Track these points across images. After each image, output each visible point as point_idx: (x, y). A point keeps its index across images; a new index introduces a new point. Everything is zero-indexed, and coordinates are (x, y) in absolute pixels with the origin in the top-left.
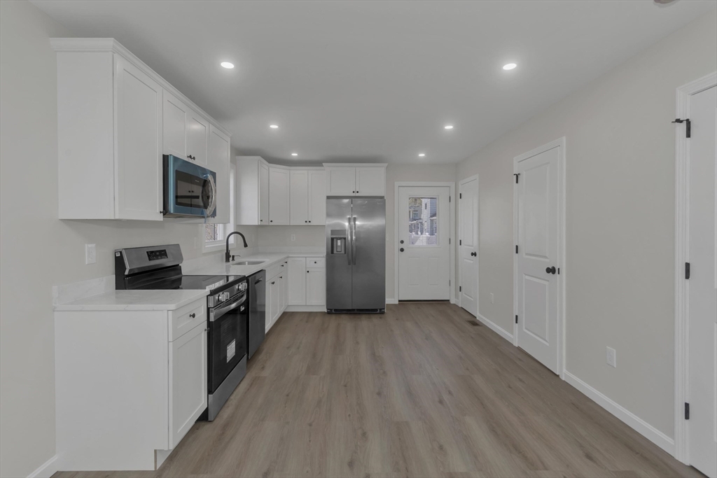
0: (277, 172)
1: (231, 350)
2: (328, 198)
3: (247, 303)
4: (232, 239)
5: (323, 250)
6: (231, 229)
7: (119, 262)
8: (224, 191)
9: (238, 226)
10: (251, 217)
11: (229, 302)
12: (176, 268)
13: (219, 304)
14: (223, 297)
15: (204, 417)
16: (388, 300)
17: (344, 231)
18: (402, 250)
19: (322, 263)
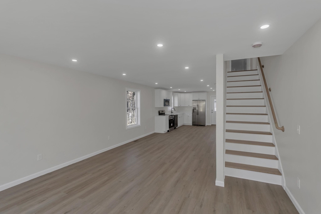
0: (182, 95)
1: (172, 125)
2: (193, 100)
3: (174, 119)
4: (173, 109)
5: (191, 112)
6: (172, 107)
7: (159, 112)
8: (172, 101)
9: (174, 107)
10: (176, 105)
11: (171, 118)
12: (164, 113)
13: (170, 117)
14: (171, 117)
15: (168, 131)
16: (206, 124)
17: (196, 108)
18: (212, 112)
19: (191, 115)
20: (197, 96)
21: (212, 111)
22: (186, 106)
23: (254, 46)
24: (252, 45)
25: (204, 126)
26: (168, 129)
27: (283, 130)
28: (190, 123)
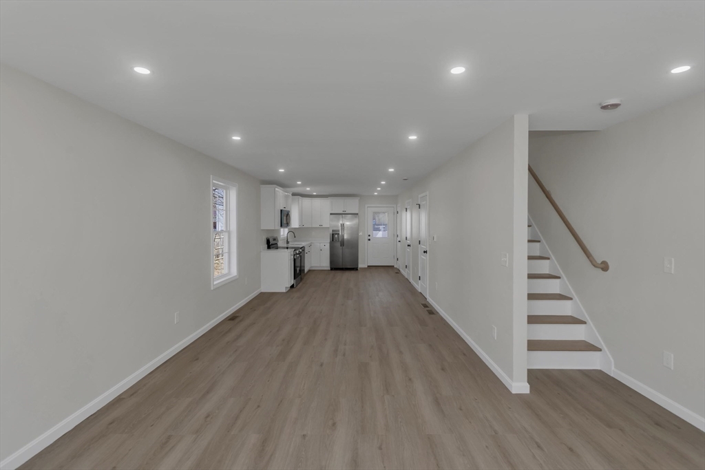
2: (331, 214)
5: (328, 240)
7: (267, 241)
10: (295, 224)
12: (277, 244)
13: (296, 254)
15: (292, 287)
16: (360, 266)
17: (339, 231)
18: (369, 240)
19: (328, 246)
20: (340, 205)
21: (369, 238)
22: (314, 226)
23: (604, 108)
24: (600, 104)
25: (355, 269)
26: (292, 282)
27: (605, 267)
28: (325, 264)
